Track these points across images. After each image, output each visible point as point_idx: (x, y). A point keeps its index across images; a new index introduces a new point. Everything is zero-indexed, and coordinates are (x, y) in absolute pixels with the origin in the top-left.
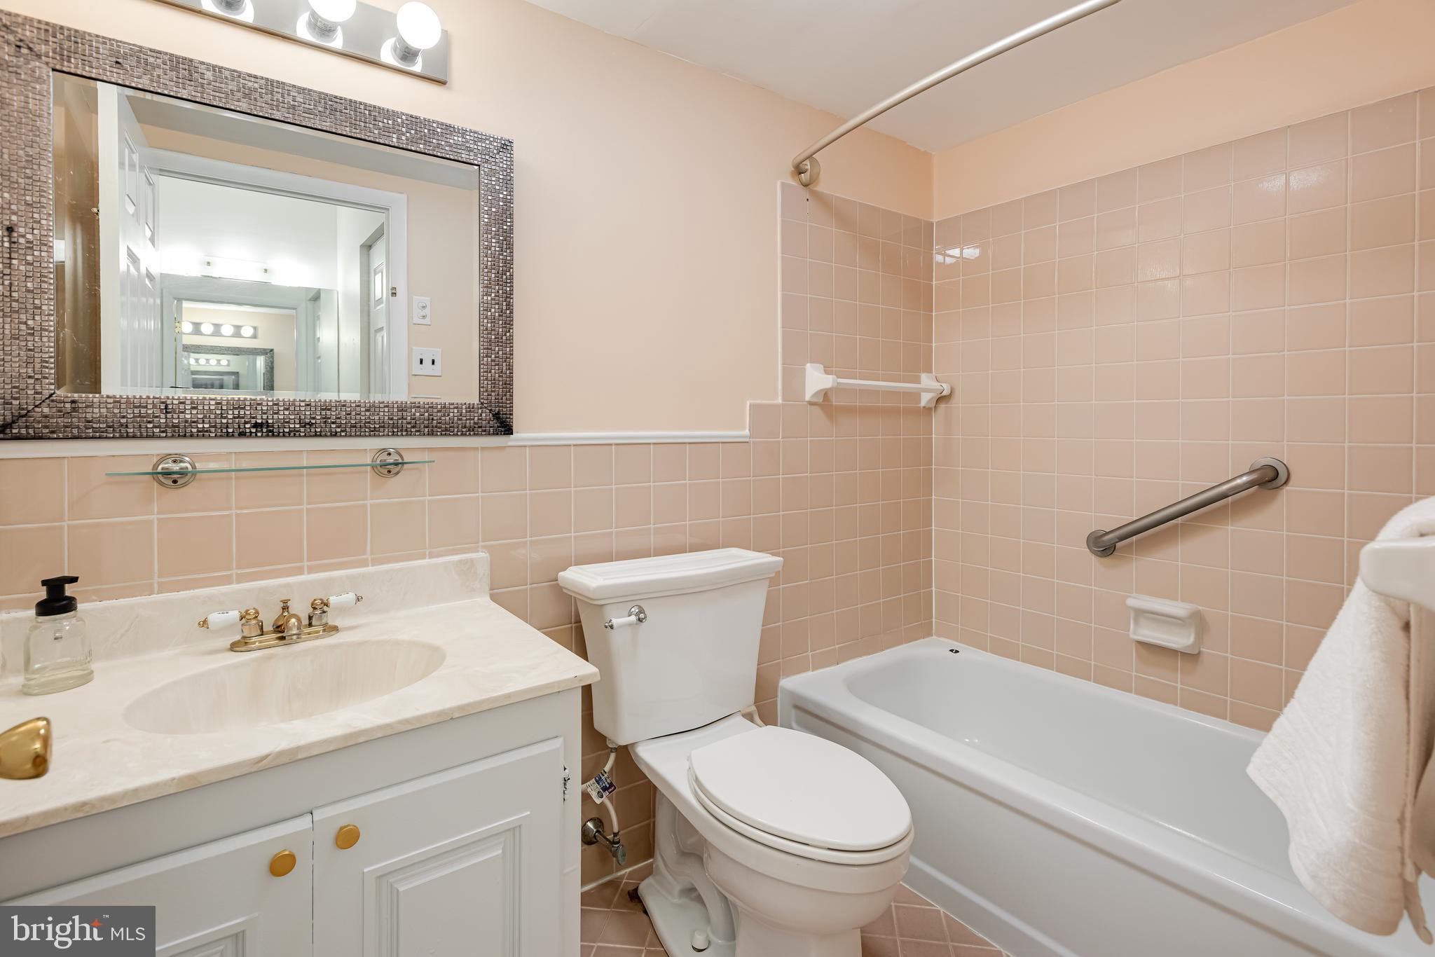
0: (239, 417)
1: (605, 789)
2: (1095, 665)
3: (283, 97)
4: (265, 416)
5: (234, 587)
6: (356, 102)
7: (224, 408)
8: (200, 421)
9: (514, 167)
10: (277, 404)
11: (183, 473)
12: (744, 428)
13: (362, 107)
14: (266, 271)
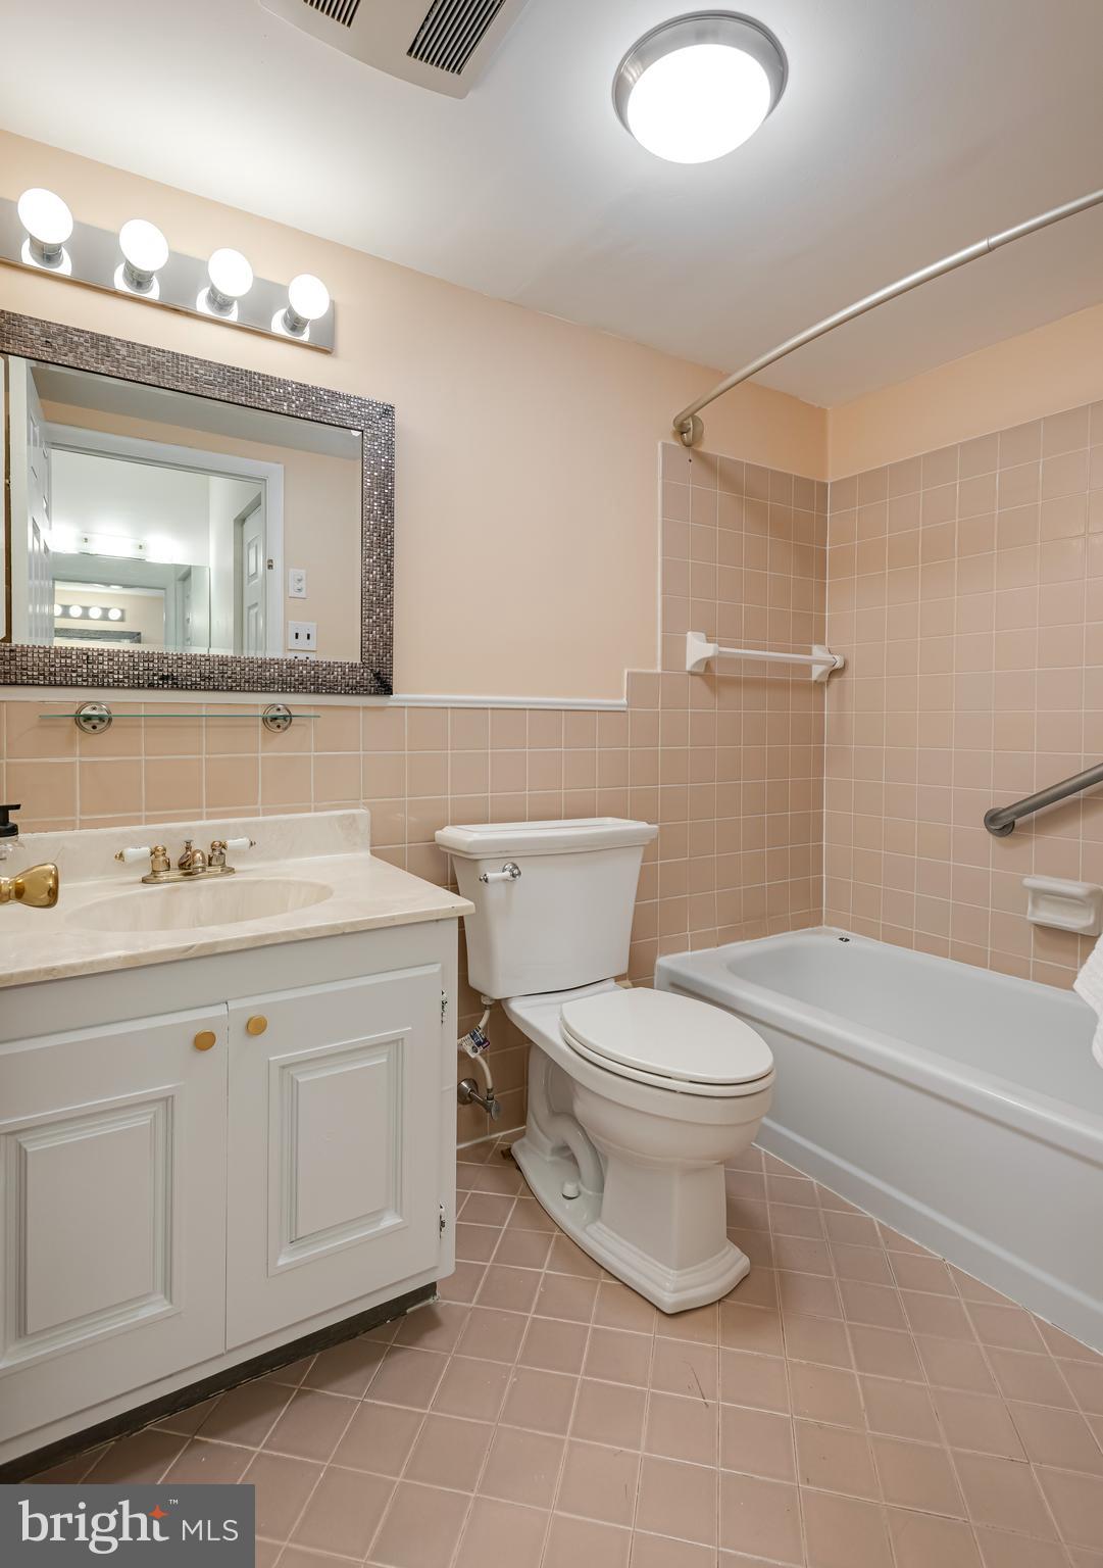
0: (148, 669)
1: (479, 1044)
2: (992, 952)
3: (187, 369)
4: (170, 669)
5: (143, 827)
6: (250, 372)
7: (136, 660)
8: (116, 672)
9: (396, 432)
10: (181, 659)
11: (101, 719)
12: (621, 697)
13: (256, 377)
14: (141, 547)
